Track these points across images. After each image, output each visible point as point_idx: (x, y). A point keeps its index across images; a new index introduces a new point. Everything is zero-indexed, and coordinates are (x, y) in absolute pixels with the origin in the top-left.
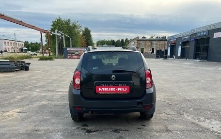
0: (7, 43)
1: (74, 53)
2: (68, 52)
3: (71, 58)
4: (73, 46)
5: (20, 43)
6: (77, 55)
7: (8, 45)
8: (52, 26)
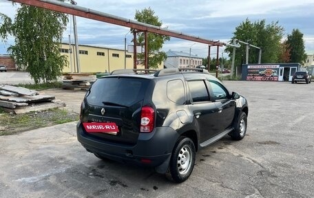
0: (183, 61)
1: (258, 73)
2: (248, 72)
3: (251, 80)
4: (263, 62)
5: (197, 60)
6: (262, 75)
7: (184, 63)
8: (235, 33)
